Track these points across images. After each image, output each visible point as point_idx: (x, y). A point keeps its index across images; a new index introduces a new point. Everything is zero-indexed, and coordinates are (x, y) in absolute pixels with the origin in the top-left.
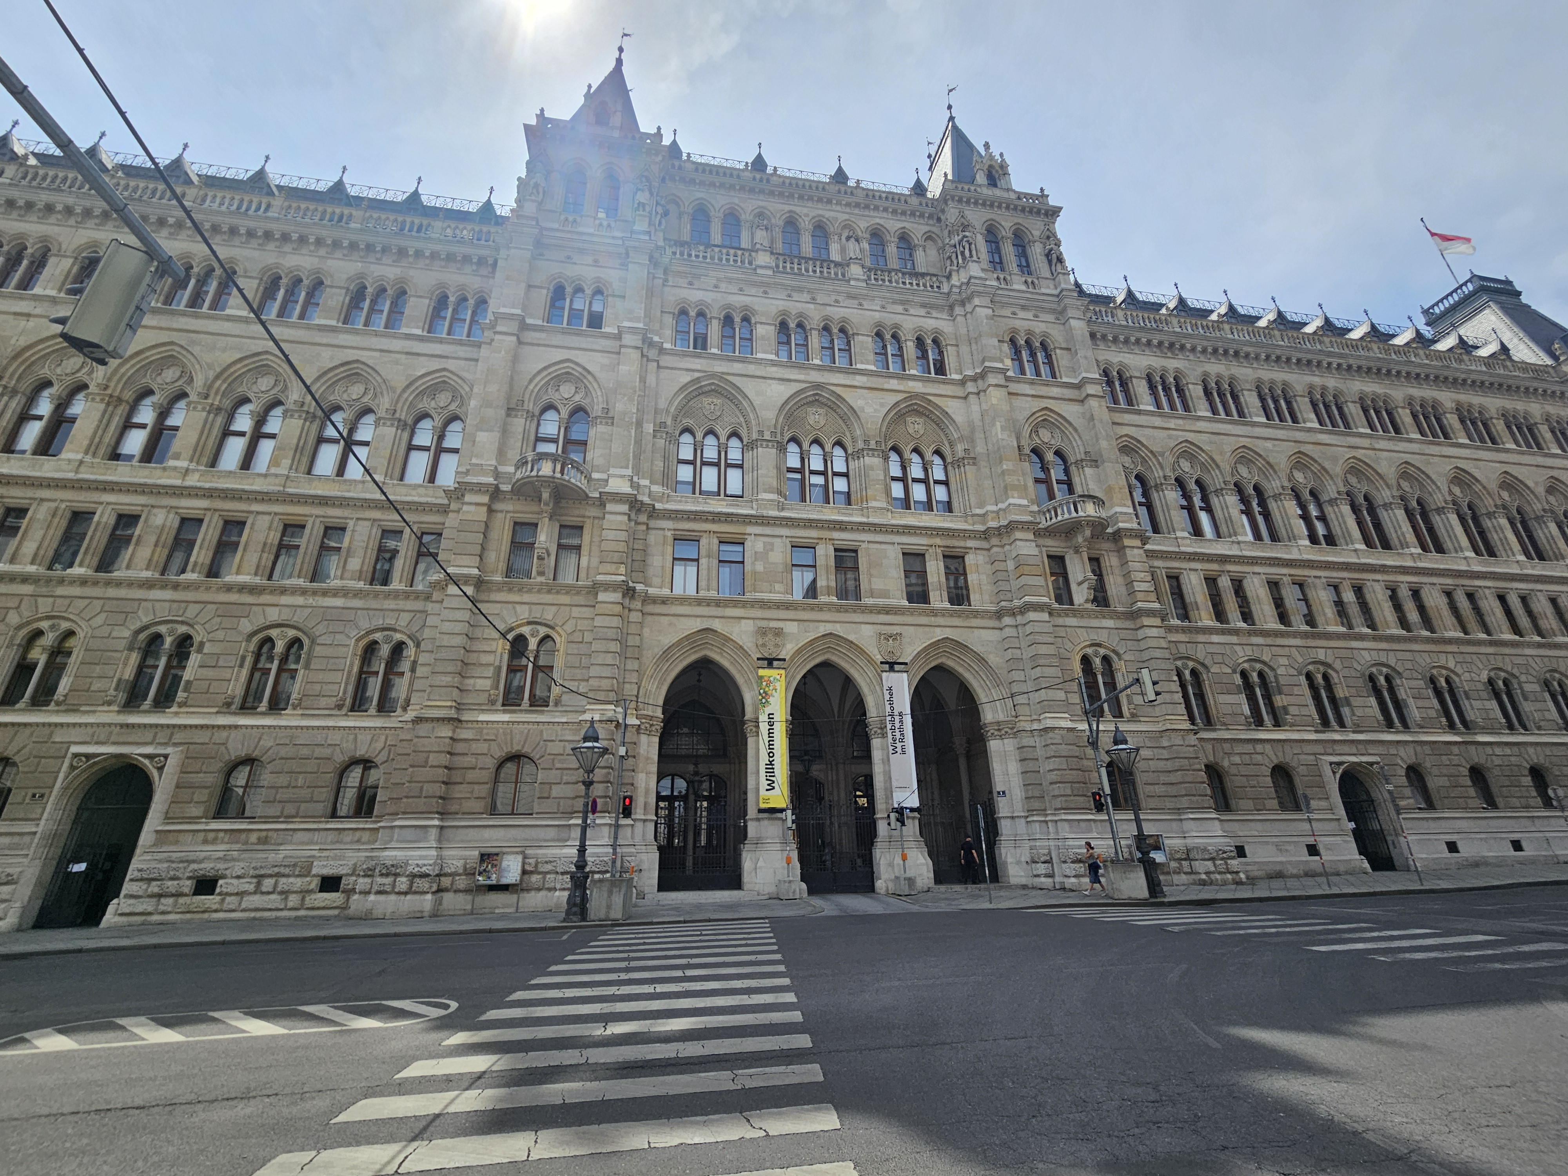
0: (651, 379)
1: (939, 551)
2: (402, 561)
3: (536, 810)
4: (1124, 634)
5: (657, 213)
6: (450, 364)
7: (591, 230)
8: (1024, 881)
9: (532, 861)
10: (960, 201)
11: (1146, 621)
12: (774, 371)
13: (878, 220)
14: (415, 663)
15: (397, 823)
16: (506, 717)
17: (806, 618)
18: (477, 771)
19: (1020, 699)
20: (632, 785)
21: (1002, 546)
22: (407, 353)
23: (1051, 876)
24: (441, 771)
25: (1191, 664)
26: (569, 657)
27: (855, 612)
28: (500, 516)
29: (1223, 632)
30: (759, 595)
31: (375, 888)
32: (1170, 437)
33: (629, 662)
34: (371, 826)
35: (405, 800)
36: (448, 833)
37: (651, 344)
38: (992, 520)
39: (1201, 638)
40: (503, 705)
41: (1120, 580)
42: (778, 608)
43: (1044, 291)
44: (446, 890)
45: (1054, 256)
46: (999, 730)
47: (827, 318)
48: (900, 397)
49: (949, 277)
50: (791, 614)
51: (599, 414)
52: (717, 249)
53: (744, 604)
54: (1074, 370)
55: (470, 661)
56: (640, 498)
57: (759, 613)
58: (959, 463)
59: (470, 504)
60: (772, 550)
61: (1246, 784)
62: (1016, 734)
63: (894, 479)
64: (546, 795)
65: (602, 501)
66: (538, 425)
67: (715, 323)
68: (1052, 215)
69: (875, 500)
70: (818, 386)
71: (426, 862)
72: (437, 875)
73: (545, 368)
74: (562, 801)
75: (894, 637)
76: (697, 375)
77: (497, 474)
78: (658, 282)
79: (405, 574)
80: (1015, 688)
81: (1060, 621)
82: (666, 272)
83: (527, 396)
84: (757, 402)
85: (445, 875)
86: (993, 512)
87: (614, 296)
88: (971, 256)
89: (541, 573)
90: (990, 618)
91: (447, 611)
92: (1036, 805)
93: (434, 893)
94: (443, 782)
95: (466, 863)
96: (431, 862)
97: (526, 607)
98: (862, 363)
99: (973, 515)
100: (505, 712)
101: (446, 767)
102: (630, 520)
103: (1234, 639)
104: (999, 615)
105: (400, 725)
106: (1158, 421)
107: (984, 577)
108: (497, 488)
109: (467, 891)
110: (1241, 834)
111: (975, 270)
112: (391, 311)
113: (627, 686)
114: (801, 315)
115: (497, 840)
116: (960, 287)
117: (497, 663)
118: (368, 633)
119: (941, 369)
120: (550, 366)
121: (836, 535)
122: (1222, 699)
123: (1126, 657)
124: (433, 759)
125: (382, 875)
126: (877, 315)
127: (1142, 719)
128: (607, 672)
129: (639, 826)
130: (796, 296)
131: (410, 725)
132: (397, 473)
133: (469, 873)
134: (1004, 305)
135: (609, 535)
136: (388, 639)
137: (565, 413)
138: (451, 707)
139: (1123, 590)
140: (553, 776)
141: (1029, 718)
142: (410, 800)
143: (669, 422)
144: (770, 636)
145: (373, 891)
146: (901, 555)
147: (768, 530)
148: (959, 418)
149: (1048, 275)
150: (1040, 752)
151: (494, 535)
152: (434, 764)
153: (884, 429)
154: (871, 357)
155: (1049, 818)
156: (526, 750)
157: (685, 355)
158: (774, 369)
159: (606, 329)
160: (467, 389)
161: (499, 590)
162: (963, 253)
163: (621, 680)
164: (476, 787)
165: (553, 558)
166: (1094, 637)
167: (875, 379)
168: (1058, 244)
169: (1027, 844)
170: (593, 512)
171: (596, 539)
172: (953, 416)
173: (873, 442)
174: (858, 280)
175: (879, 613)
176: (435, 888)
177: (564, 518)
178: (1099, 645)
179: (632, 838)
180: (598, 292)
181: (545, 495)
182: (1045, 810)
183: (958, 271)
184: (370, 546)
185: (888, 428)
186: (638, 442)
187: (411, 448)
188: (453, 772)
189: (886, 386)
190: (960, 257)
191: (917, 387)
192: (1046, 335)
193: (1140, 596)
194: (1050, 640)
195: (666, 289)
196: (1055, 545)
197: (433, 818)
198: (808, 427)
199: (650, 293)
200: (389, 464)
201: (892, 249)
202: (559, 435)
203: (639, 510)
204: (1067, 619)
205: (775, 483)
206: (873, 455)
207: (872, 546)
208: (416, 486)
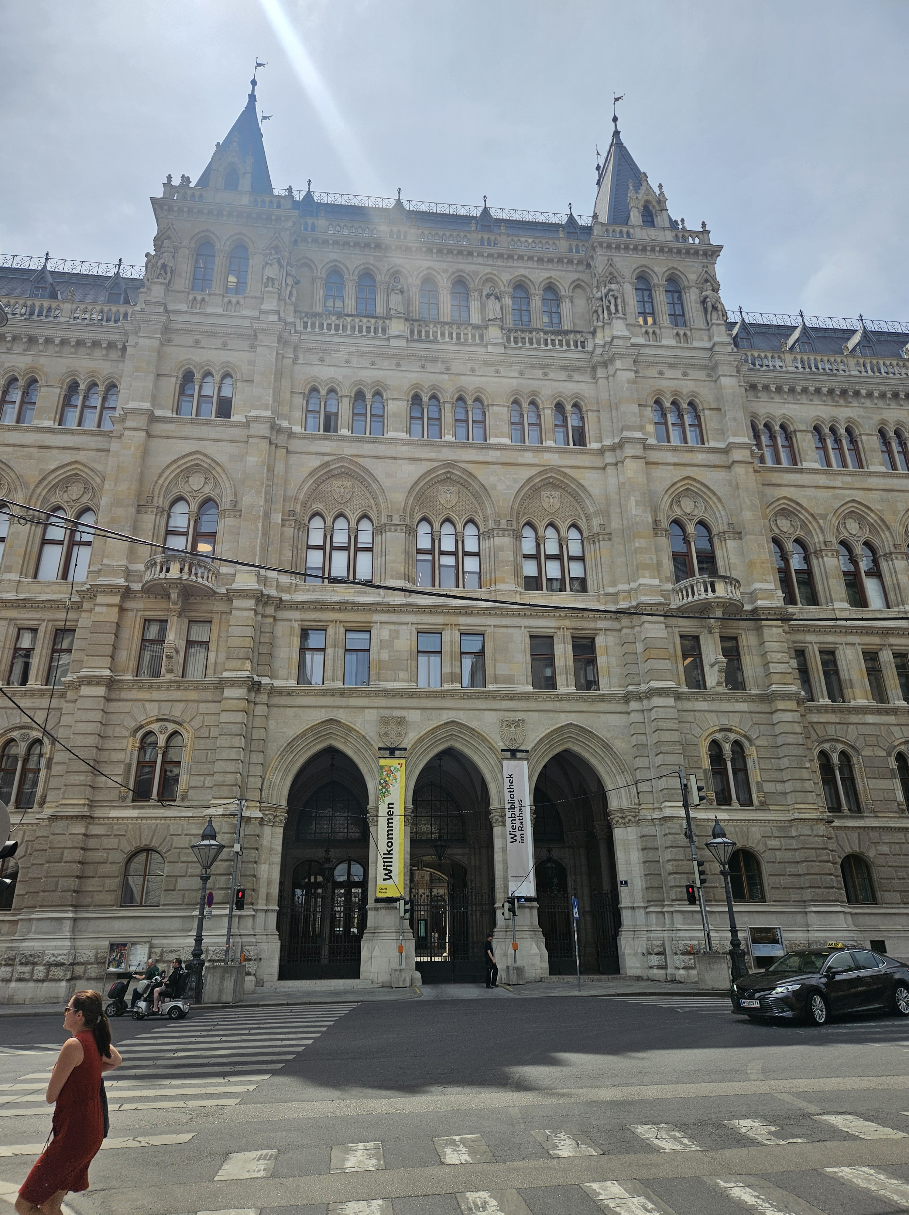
0: (280, 468)
1: (568, 633)
2: (37, 660)
3: (162, 903)
4: (757, 718)
5: (287, 285)
6: (81, 456)
7: (220, 310)
8: (638, 972)
9: (158, 950)
10: (609, 246)
11: (781, 705)
12: (405, 451)
13: (522, 271)
14: (50, 760)
15: (35, 916)
16: (135, 813)
17: (429, 706)
18: (108, 865)
19: (642, 787)
20: (255, 876)
21: (633, 627)
22: (40, 447)
23: (665, 967)
24: (75, 866)
25: (840, 747)
26: (196, 753)
27: (478, 698)
28: (131, 614)
29: (879, 712)
30: (383, 684)
31: (16, 976)
32: (835, 497)
33: (254, 755)
34: (10, 919)
35: (41, 894)
36: (81, 924)
37: (279, 430)
38: (624, 599)
39: (854, 718)
40: (133, 801)
41: (757, 660)
42: (402, 696)
43: (696, 344)
44: (79, 978)
45: (709, 304)
46: (623, 818)
47: (460, 389)
48: (534, 471)
49: (594, 333)
50: (414, 702)
51: (228, 507)
52: (349, 319)
53: (368, 694)
54: (722, 432)
55: (102, 760)
56: (266, 592)
57: (382, 702)
58: (594, 539)
59: (102, 605)
60: (397, 638)
61: (894, 876)
62: (638, 823)
63: (526, 556)
64: (172, 887)
65: (229, 597)
66: (169, 517)
67: (346, 401)
68: (712, 255)
69: (504, 582)
70: (450, 464)
71: (61, 952)
72: (71, 964)
73: (175, 461)
74: (187, 893)
75: (517, 724)
76: (327, 458)
77: (128, 574)
78: (288, 362)
79: (41, 672)
80: (639, 776)
81: (689, 705)
82: (295, 349)
83: (157, 492)
84: (386, 482)
85: (78, 964)
86: (624, 591)
87: (243, 381)
88: (617, 310)
89: (170, 671)
90: (618, 702)
91: (80, 712)
92: (655, 895)
93: (68, 980)
94: (77, 877)
95: (97, 953)
96: (66, 952)
97: (156, 704)
98: (497, 436)
99: (606, 595)
100: (134, 807)
101: (80, 862)
102: (256, 613)
103: (891, 719)
104: (626, 698)
105: (37, 821)
106: (822, 480)
107: (613, 660)
108: (128, 588)
109: (98, 979)
110: (882, 928)
111: (619, 328)
112: (23, 402)
113: (251, 779)
114: (434, 387)
115: (126, 931)
116: (604, 346)
117: (127, 761)
118: (6, 732)
119: (580, 438)
120: (179, 459)
121: (462, 620)
122: (874, 784)
123: (758, 743)
124: (68, 855)
125: (22, 964)
126: (514, 382)
127: (771, 807)
128: (231, 767)
129: (261, 916)
130: (430, 367)
131: (46, 823)
132: (31, 571)
133: (100, 962)
134: (650, 364)
135: (235, 631)
136: (24, 737)
137: (194, 506)
138: (84, 805)
139: (760, 671)
140: (179, 868)
141: (651, 806)
142: (47, 894)
143: (298, 510)
144: (393, 725)
145: (14, 978)
146: (528, 640)
147: (394, 618)
148: (595, 490)
149: (702, 325)
150: (660, 842)
151: (125, 634)
152: (69, 859)
153: (516, 507)
154: (506, 428)
155: (665, 910)
156: (154, 844)
157: (315, 438)
158: (405, 448)
159: (234, 418)
160: (98, 480)
161: (130, 689)
162: (608, 308)
163: (245, 774)
164: (107, 881)
165: (182, 655)
166: (725, 721)
167: (509, 453)
168: (716, 289)
169: (644, 936)
170: (220, 607)
171: (223, 635)
172: (589, 489)
173: (503, 522)
174: (495, 344)
175: (503, 699)
176: (68, 976)
177: (193, 614)
178: (730, 730)
179: (253, 929)
180: (227, 375)
181: (174, 596)
182: (663, 901)
183: (603, 327)
184: (7, 646)
185: (521, 505)
186: (266, 534)
187: (45, 542)
188: (86, 866)
189: (521, 460)
190: (605, 312)
191: (553, 459)
192: (694, 394)
193: (775, 678)
194: (675, 726)
195: (297, 368)
196: (688, 626)
197: (67, 911)
198: (439, 507)
199: (279, 374)
200: (23, 562)
201: (536, 303)
202: (188, 527)
203: (266, 603)
204: (696, 703)
205: (402, 569)
206: (504, 535)
207: (498, 630)
208: (50, 584)
